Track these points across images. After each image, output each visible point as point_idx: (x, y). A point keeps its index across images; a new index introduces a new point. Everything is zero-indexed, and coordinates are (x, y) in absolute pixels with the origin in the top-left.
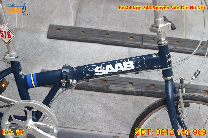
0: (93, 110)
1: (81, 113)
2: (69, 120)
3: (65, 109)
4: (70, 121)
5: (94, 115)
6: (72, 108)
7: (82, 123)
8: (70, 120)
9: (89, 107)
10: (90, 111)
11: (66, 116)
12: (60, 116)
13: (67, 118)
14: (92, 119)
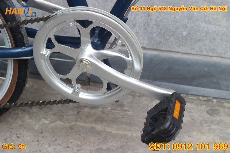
0: (210, 18)
1: (187, 25)
2: (168, 37)
3: (160, 18)
4: (168, 39)
5: (212, 28)
6: (173, 16)
7: (190, 43)
8: (170, 37)
9: (203, 14)
10: (205, 20)
11: (161, 30)
12: (152, 30)
13: (164, 33)
14: (208, 35)
